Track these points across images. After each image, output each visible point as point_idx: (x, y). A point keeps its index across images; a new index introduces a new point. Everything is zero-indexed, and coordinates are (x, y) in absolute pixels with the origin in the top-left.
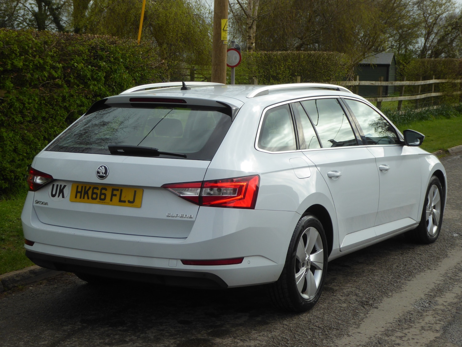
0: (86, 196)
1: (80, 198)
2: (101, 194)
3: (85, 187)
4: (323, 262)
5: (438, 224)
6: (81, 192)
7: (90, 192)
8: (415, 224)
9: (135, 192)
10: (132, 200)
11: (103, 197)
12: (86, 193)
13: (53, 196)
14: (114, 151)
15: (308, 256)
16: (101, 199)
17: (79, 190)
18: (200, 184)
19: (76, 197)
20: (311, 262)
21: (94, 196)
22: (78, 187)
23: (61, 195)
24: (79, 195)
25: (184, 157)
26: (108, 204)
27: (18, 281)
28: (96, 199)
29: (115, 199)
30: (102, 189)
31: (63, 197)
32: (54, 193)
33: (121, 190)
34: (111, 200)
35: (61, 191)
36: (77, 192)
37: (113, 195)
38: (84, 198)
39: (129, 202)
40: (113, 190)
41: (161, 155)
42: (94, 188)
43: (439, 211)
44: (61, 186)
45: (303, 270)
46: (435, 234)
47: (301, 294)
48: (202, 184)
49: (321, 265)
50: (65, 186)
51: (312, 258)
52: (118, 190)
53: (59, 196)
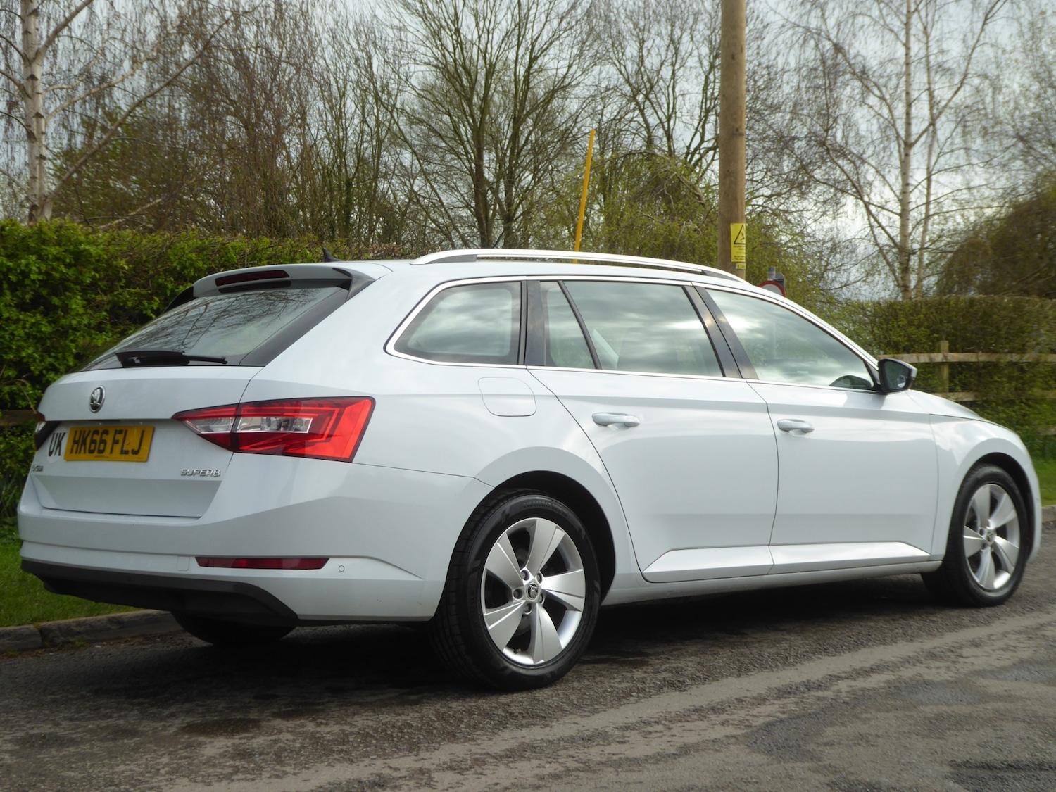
0: (83, 448)
4: (583, 594)
5: (1012, 569)
8: (928, 559)
9: (143, 432)
10: (136, 449)
12: (84, 443)
14: (127, 360)
15: (531, 577)
18: (234, 409)
19: (71, 453)
20: (543, 590)
21: (93, 446)
22: (76, 432)
25: (221, 361)
26: (107, 459)
27: (79, 633)
29: (117, 448)
31: (59, 455)
33: (126, 432)
34: (111, 452)
36: (75, 442)
37: (115, 442)
38: (80, 452)
41: (191, 363)
43: (1015, 544)
45: (518, 604)
46: (1001, 589)
47: (508, 653)
48: (238, 410)
49: (579, 603)
51: (551, 584)
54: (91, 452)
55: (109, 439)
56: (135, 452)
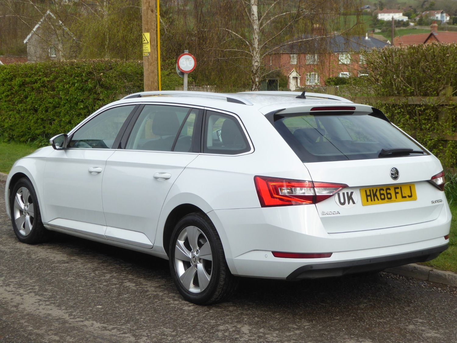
0: (376, 198)
1: (372, 201)
2: (387, 194)
3: (373, 190)
6: (370, 195)
7: (378, 194)
10: (410, 195)
11: (389, 196)
12: (375, 195)
13: (343, 204)
16: (388, 199)
17: (368, 193)
19: (367, 201)
23: (351, 201)
24: (369, 198)
26: (395, 201)
28: (384, 199)
29: (399, 196)
30: (387, 189)
31: (354, 203)
32: (342, 201)
33: (401, 188)
34: (396, 198)
35: (350, 198)
36: (367, 196)
38: (374, 200)
39: (409, 197)
40: (395, 188)
42: (380, 190)
44: (347, 193)
50: (352, 193)
52: (398, 188)
53: (349, 203)
54: (382, 199)
55: (392, 192)
56: (410, 196)
